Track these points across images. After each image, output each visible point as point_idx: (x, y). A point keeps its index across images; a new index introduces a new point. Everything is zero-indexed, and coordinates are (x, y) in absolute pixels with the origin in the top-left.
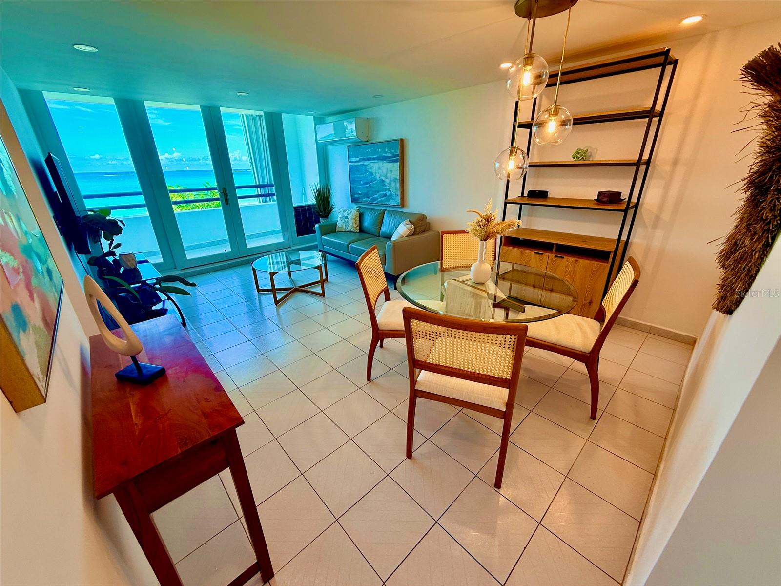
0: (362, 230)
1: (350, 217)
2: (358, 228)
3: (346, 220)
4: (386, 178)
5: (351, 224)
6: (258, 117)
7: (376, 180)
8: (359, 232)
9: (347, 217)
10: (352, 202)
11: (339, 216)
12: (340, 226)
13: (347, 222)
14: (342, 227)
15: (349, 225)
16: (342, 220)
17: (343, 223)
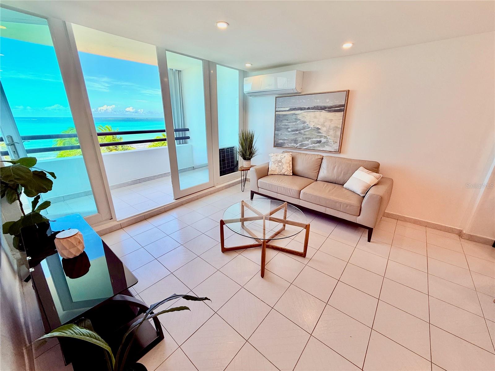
0: (294, 174)
1: (283, 161)
2: (291, 171)
3: (280, 164)
4: (323, 125)
5: (286, 168)
6: (177, 72)
7: (309, 128)
8: (292, 175)
9: (280, 161)
10: (275, 146)
11: (272, 161)
12: (273, 170)
13: (281, 166)
14: (275, 171)
15: (283, 168)
16: (275, 164)
17: (277, 166)
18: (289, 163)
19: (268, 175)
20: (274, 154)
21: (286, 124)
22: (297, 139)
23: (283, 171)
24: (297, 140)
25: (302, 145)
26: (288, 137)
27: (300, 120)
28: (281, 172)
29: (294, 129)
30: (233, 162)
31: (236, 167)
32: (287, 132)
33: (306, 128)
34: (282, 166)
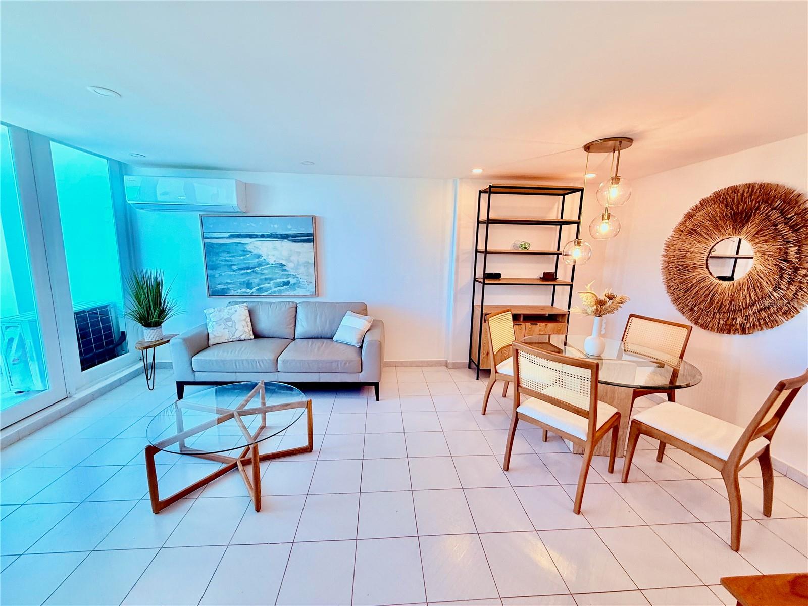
0: (257, 336)
1: (234, 318)
2: (252, 333)
3: (230, 324)
5: (241, 328)
8: (255, 338)
9: (229, 320)
10: (210, 296)
11: (212, 320)
12: (217, 335)
13: (232, 327)
14: (222, 336)
15: (237, 330)
16: (220, 325)
17: (224, 329)
18: (245, 320)
19: (209, 347)
20: (214, 308)
23: (237, 336)
28: (234, 337)
30: (109, 336)
31: (120, 347)
34: (234, 326)
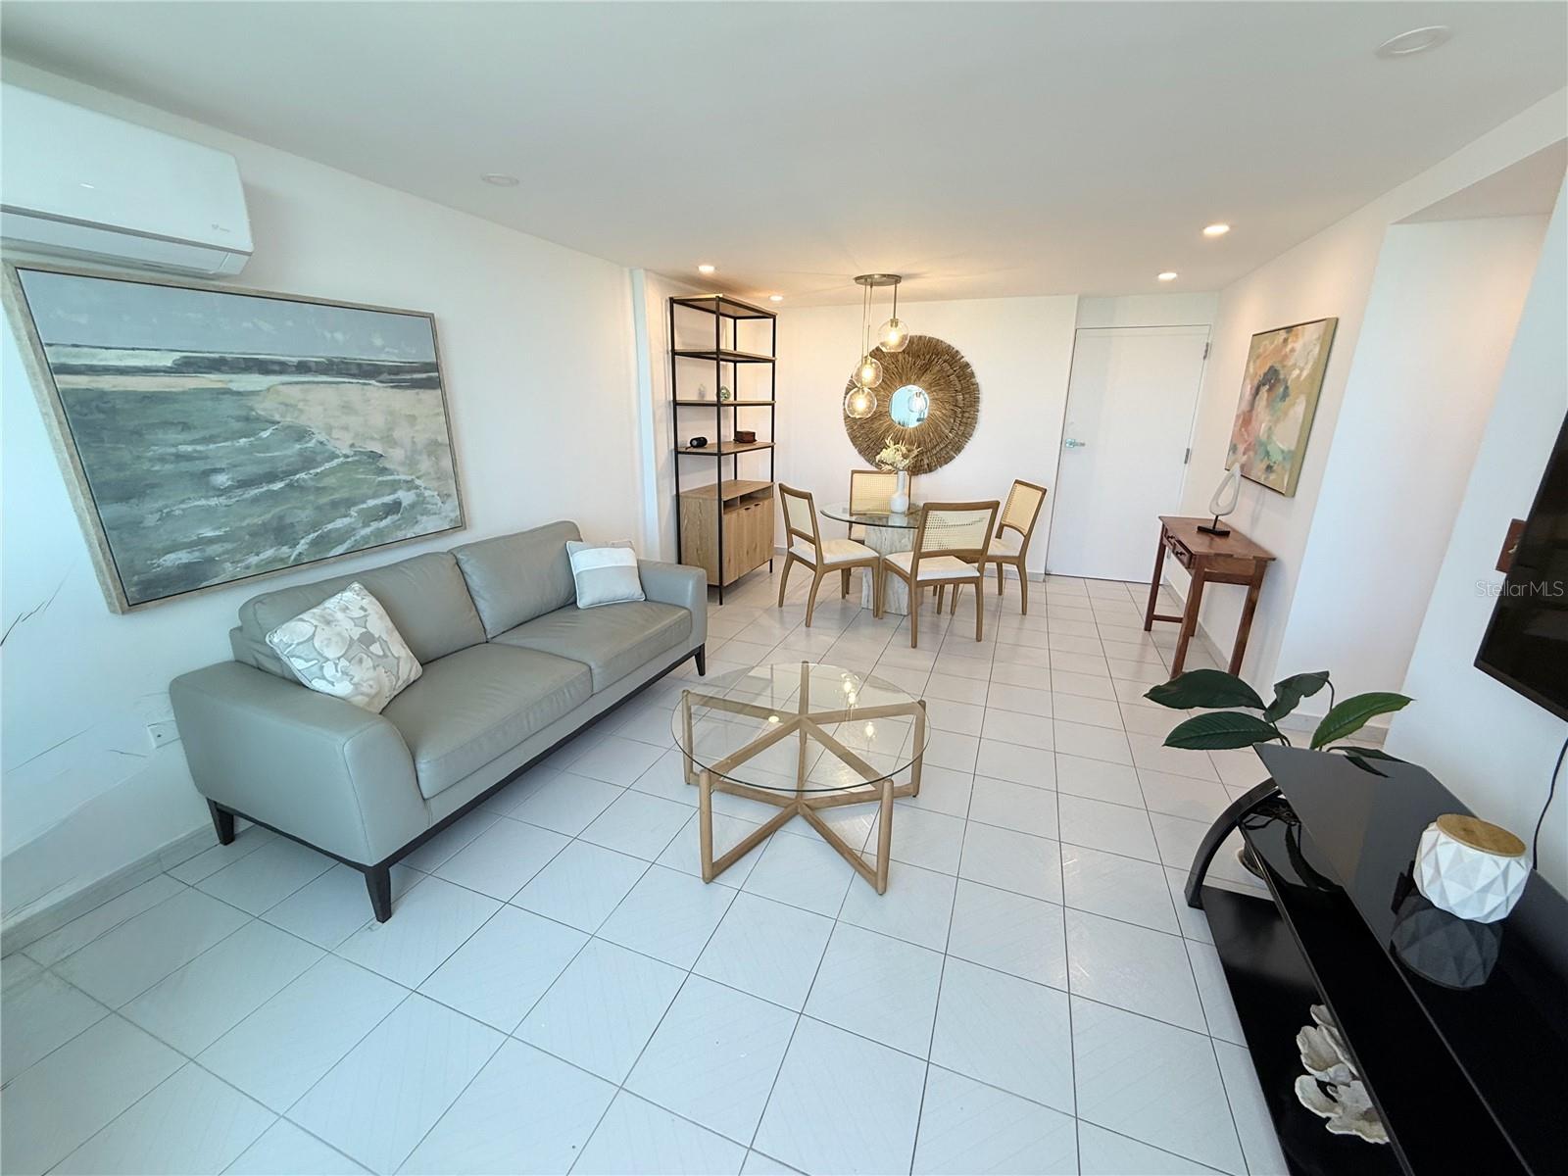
4: (389, 440)
5: (402, 653)
7: (333, 456)
8: (423, 669)
9: (369, 638)
12: (373, 691)
13: (386, 656)
15: (398, 660)
16: (360, 661)
17: (375, 669)
21: (183, 448)
22: (288, 521)
23: (403, 673)
24: (292, 525)
25: (323, 542)
26: (224, 525)
27: (274, 423)
28: (400, 681)
29: (252, 470)
32: (207, 498)
33: (319, 459)
34: (387, 652)
